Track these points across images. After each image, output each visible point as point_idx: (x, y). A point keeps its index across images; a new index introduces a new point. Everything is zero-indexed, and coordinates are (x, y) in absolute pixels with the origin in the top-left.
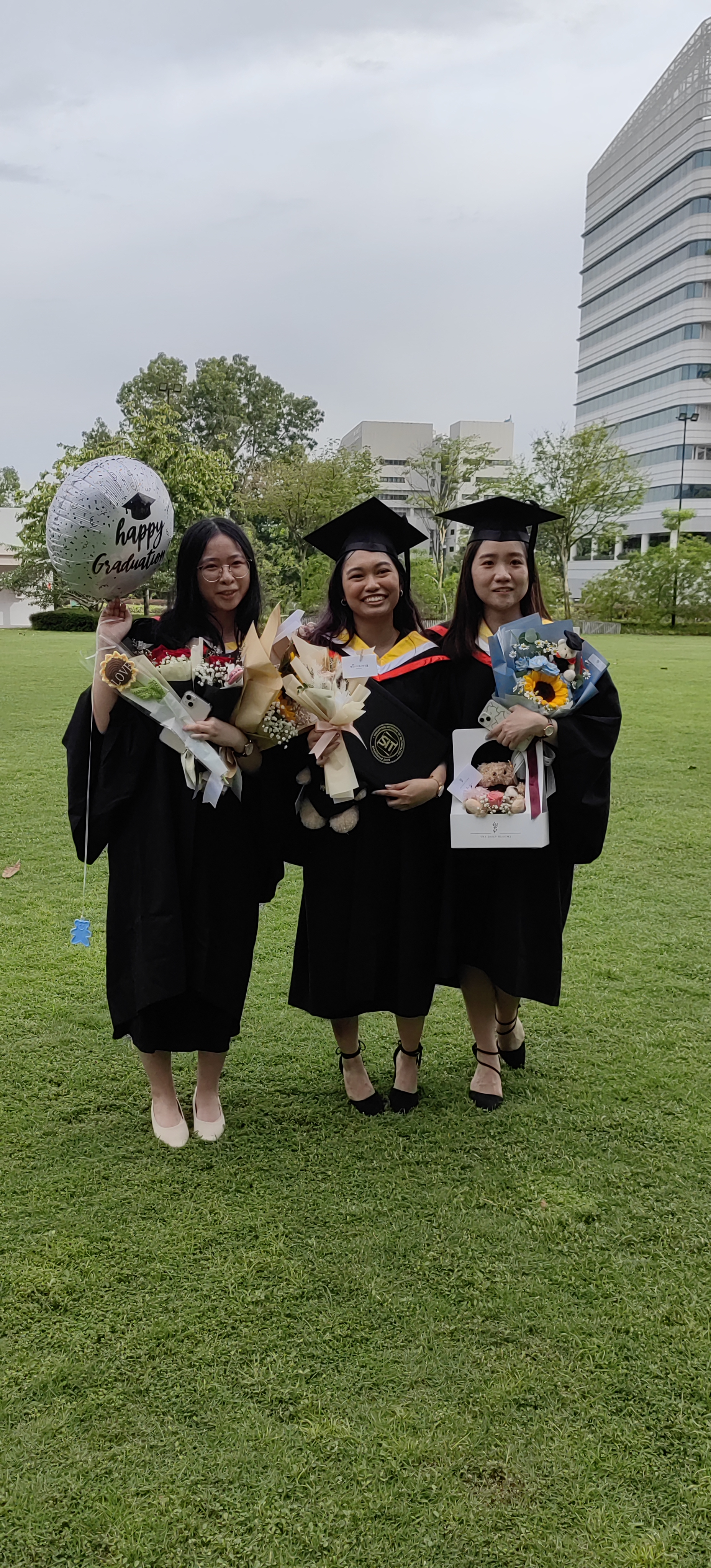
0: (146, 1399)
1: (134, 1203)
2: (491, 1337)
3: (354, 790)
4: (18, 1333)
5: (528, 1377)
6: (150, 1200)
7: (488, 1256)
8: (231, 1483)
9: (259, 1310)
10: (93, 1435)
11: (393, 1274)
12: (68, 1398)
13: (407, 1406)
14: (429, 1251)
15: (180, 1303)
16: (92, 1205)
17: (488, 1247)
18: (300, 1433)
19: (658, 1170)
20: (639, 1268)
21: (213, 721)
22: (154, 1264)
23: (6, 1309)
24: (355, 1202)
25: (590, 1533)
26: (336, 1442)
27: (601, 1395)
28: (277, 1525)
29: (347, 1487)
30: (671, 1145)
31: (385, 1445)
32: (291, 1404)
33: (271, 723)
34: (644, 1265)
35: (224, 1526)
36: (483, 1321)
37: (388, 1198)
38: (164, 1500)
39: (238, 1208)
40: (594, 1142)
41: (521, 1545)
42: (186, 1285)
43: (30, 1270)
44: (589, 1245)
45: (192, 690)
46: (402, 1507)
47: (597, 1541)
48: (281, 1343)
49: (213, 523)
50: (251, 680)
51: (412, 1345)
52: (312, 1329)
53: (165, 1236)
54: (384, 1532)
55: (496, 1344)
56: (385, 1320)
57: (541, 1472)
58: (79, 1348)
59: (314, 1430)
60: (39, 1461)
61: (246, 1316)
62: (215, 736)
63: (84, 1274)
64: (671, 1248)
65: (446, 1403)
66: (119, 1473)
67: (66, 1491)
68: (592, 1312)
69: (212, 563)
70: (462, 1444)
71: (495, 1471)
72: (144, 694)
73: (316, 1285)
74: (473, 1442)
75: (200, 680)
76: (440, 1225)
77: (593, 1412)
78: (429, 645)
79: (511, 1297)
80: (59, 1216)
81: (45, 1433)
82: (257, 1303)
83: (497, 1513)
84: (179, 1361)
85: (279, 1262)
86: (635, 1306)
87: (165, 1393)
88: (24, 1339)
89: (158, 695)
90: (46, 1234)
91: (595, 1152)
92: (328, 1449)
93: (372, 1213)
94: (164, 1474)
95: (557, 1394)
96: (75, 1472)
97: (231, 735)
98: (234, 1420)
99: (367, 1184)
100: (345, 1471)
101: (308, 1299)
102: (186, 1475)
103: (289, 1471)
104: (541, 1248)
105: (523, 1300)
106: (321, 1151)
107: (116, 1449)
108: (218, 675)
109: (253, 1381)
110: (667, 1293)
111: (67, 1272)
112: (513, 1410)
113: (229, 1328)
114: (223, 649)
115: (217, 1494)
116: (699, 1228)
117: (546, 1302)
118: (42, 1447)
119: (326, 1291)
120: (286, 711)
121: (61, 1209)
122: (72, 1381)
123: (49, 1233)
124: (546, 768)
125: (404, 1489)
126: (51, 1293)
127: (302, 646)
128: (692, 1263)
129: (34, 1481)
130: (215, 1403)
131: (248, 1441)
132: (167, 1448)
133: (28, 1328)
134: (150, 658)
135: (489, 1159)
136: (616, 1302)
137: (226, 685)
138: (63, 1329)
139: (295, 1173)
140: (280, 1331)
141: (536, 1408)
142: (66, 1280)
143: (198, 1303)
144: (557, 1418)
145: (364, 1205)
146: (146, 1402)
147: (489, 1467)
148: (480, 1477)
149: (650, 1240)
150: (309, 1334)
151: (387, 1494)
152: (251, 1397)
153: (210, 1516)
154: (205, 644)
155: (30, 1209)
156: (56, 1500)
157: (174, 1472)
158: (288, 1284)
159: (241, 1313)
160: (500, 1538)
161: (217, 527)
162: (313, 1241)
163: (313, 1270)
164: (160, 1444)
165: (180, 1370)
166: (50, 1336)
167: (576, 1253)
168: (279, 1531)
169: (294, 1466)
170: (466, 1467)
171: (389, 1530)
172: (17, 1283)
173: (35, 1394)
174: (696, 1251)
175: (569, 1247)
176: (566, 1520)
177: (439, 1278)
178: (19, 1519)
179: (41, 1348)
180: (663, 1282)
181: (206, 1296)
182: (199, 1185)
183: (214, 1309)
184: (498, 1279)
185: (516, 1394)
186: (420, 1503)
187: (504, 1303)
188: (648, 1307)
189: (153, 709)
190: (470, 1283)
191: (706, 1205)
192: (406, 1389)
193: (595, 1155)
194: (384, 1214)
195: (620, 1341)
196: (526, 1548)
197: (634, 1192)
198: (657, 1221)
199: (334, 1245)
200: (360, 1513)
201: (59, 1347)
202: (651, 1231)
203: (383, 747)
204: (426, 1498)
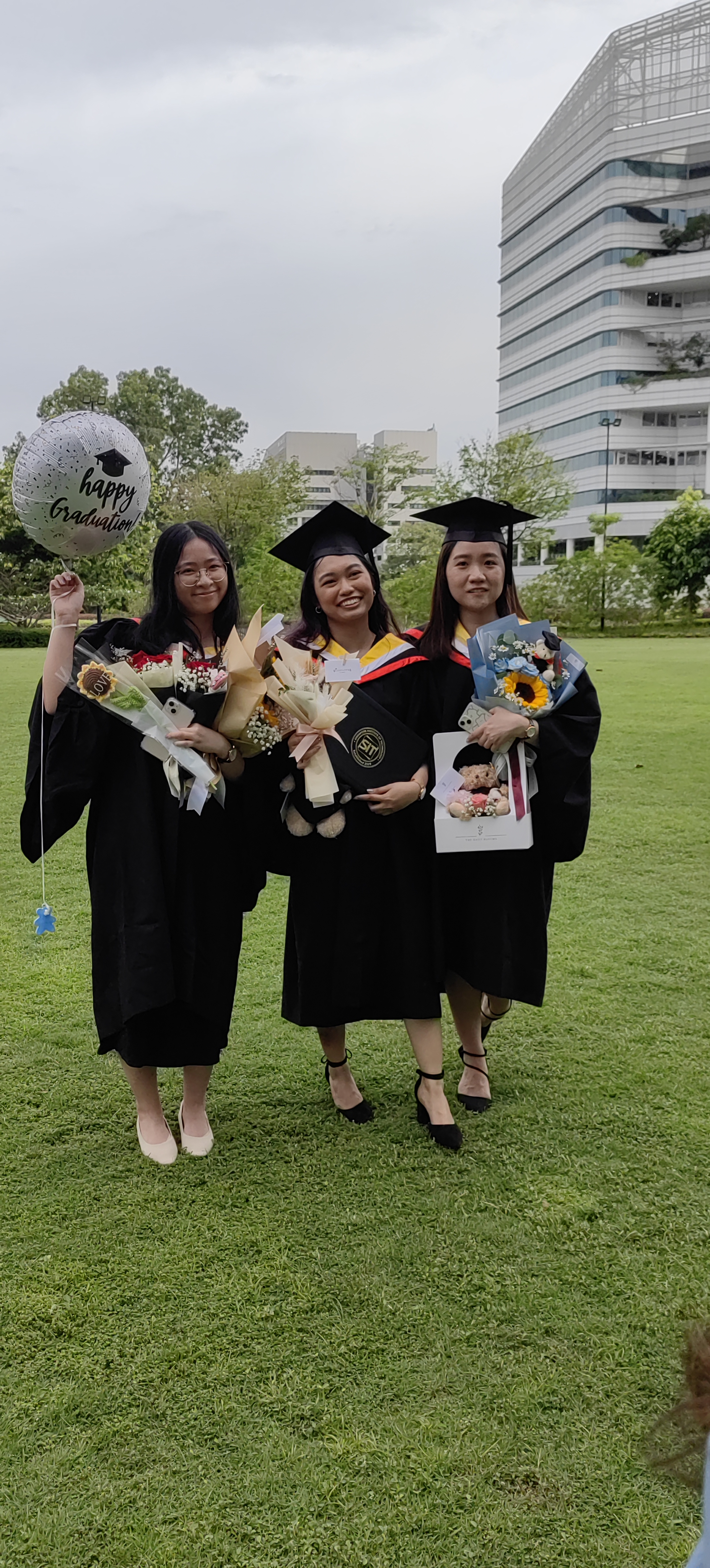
0: (164, 1423)
1: (129, 1224)
2: (508, 1341)
3: (335, 795)
4: (22, 1362)
5: (549, 1379)
6: (145, 1219)
7: (495, 1259)
8: (261, 1504)
9: (270, 1326)
10: (112, 1464)
11: (402, 1283)
12: (82, 1427)
13: (431, 1415)
14: (435, 1257)
15: (188, 1323)
16: (86, 1227)
17: (495, 1251)
18: (325, 1449)
19: (654, 1164)
20: (647, 1264)
21: (197, 727)
22: (156, 1284)
23: (7, 1339)
24: (356, 1212)
25: (629, 1533)
26: (364, 1457)
27: (625, 1393)
28: (313, 1545)
29: (380, 1502)
30: (665, 1139)
31: (413, 1456)
32: (313, 1420)
33: (255, 729)
34: (651, 1260)
35: (259, 1549)
36: (498, 1326)
37: (388, 1205)
38: (194, 1527)
39: (236, 1223)
40: (587, 1140)
41: (562, 1550)
42: (192, 1304)
43: (28, 1297)
44: (595, 1243)
45: (174, 696)
46: (438, 1518)
47: (639, 1541)
48: (296, 1358)
49: (188, 527)
50: (233, 685)
51: (430, 1354)
52: (326, 1342)
53: (165, 1255)
54: (423, 1546)
55: (513, 1347)
56: (399, 1329)
57: (573, 1475)
58: (88, 1375)
59: (339, 1446)
60: (58, 1494)
61: (256, 1333)
62: (199, 742)
63: (86, 1298)
64: (676, 1242)
65: (470, 1410)
66: (144, 1502)
67: (91, 1523)
68: (607, 1310)
69: (189, 567)
70: (493, 1450)
71: (527, 1476)
72: (124, 704)
73: (325, 1298)
74: (502, 1448)
75: (182, 685)
76: (443, 1231)
77: (619, 1411)
78: (406, 646)
79: (523, 1300)
80: (53, 1240)
81: (62, 1465)
82: (267, 1319)
83: (536, 1519)
84: (193, 1382)
85: (284, 1276)
86: (648, 1302)
87: (182, 1416)
88: (29, 1368)
89: (139, 704)
90: (41, 1259)
91: (590, 1149)
92: (356, 1464)
93: (374, 1222)
94: (189, 1500)
95: (581, 1395)
96: (97, 1503)
97: (215, 742)
98: (255, 1439)
99: (365, 1193)
100: (376, 1486)
101: (318, 1312)
102: (213, 1499)
103: (318, 1489)
104: (548, 1249)
105: (535, 1303)
106: (314, 1161)
107: (138, 1477)
108: (201, 680)
109: (271, 1398)
110: (678, 1287)
111: (67, 1298)
112: (539, 1413)
113: (241, 1346)
114: (203, 654)
115: (248, 1517)
116: (701, 1221)
117: (558, 1302)
118: (60, 1479)
119: (336, 1303)
120: (270, 717)
121: (54, 1233)
122: (83, 1409)
123: (45, 1258)
124: (527, 768)
125: (439, 1501)
126: (53, 1320)
127: (285, 648)
128: (698, 1256)
129: (56, 1516)
130: (235, 1424)
131: (273, 1461)
132: (190, 1473)
133: (33, 1358)
134: (132, 665)
135: (484, 1161)
136: (628, 1298)
137: (211, 691)
138: (70, 1357)
139: (291, 1185)
140: (294, 1347)
141: (561, 1410)
142: (68, 1305)
143: (206, 1322)
144: (584, 1419)
145: (364, 1214)
146: (163, 1426)
147: (521, 1473)
148: (512, 1483)
149: (655, 1235)
150: (324, 1348)
151: (422, 1507)
152: (271, 1416)
153: (242, 1540)
154: (184, 649)
155: (22, 1234)
156: (81, 1534)
157: (200, 1497)
158: (296, 1298)
159: (252, 1331)
160: (541, 1544)
161: (192, 531)
162: (316, 1253)
163: (321, 1282)
164: (183, 1469)
165: (195, 1391)
166: (56, 1364)
167: (583, 1252)
168: (315, 1552)
169: (324, 1483)
170: (499, 1475)
171: (427, 1543)
172: (16, 1312)
173: (47, 1425)
174: (701, 1243)
175: (575, 1247)
176: (604, 1522)
177: (449, 1284)
178: (45, 1555)
179: (49, 1377)
180: (672, 1277)
181: (214, 1314)
182: (193, 1202)
183: (224, 1327)
184: (508, 1282)
185: (540, 1398)
186: (456, 1514)
187: (517, 1306)
188: (661, 1302)
189: (134, 718)
190: (480, 1288)
191: (706, 1197)
192: (428, 1398)
193: (590, 1152)
194: (386, 1222)
195: (637, 1338)
196: (568, 1553)
197: (633, 1187)
198: (660, 1215)
199: (339, 1255)
200: (397, 1528)
201: (67, 1374)
202: (654, 1225)
203: (364, 751)
204: (461, 1508)
